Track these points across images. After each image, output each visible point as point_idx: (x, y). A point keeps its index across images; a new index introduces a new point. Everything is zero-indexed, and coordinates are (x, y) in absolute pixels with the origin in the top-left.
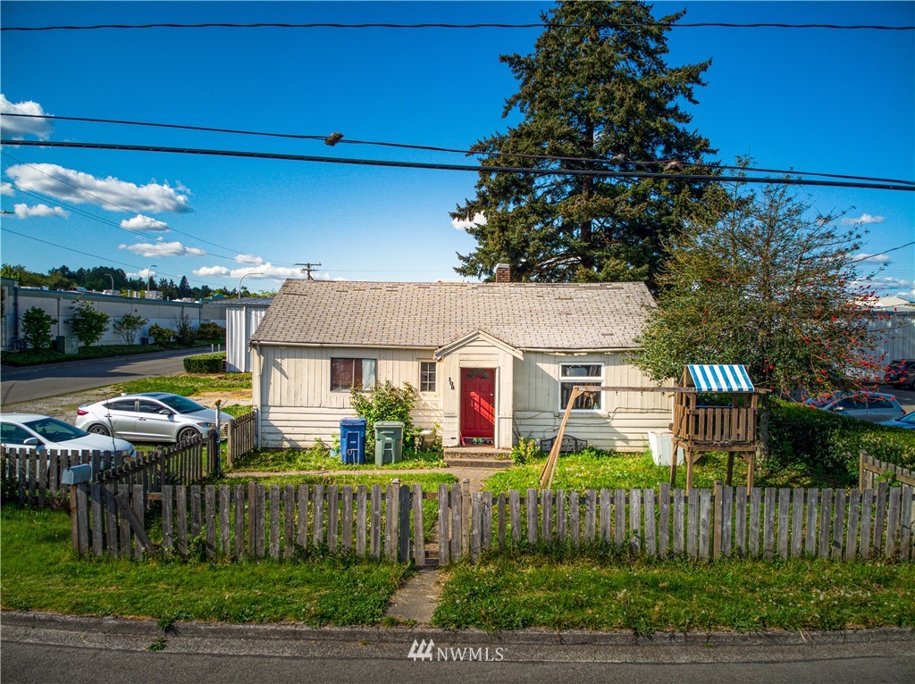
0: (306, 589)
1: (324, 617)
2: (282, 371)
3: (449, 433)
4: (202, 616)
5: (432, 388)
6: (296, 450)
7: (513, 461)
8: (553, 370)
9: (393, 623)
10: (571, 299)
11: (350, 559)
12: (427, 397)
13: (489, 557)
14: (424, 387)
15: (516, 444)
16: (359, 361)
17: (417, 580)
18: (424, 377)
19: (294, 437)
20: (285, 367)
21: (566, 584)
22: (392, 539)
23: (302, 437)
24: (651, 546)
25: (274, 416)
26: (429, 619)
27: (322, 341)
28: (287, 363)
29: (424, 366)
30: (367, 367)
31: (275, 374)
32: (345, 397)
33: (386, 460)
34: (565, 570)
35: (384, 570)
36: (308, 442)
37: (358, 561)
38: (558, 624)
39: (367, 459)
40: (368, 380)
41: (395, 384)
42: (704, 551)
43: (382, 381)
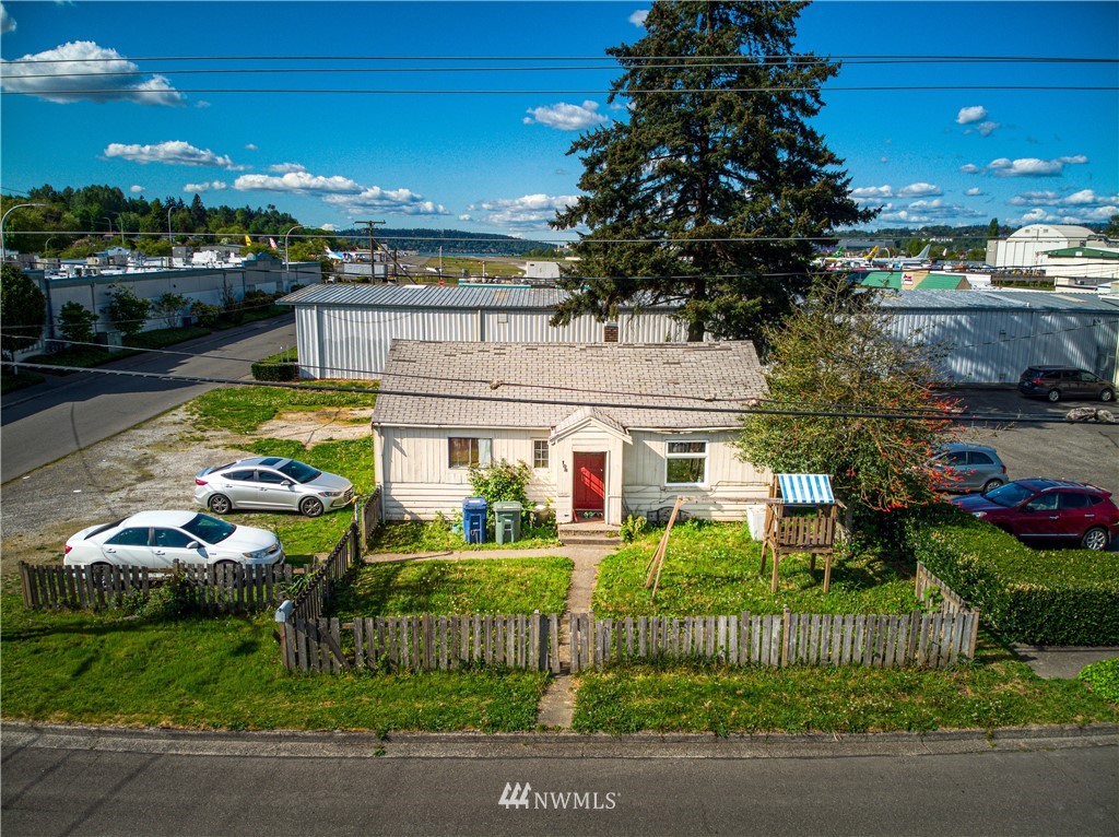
0: (475, 699)
1: (494, 725)
2: (402, 451)
3: (563, 510)
4: (406, 726)
5: (545, 464)
6: (419, 523)
7: (622, 538)
8: (660, 448)
9: (544, 729)
10: (678, 363)
11: (503, 671)
12: (540, 473)
13: (609, 667)
14: (537, 464)
15: (624, 519)
16: (475, 441)
17: (554, 687)
18: (537, 455)
19: (414, 511)
20: (405, 448)
21: (667, 692)
22: (534, 654)
23: (423, 510)
24: (733, 657)
25: (397, 491)
26: (568, 724)
27: (439, 422)
28: (405, 442)
29: (537, 445)
30: (483, 445)
31: (395, 452)
32: (463, 473)
33: (506, 539)
34: (667, 677)
35: (530, 678)
36: (427, 514)
37: (508, 671)
38: (661, 728)
39: (489, 537)
40: (484, 457)
41: (510, 462)
42: (774, 660)
43: (498, 458)
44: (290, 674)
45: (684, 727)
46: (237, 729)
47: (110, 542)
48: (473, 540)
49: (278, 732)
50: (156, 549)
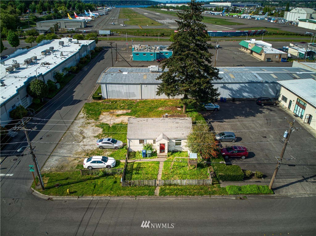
0: (146, 191)
1: (149, 195)
3: (158, 152)
4: (138, 195)
5: (155, 143)
7: (167, 156)
8: (174, 141)
9: (155, 195)
10: (178, 123)
11: (150, 186)
12: (154, 145)
13: (163, 186)
14: (154, 143)
15: (168, 153)
16: (144, 140)
17: (156, 188)
18: (154, 142)
19: (134, 150)
21: (171, 190)
22: (154, 184)
24: (180, 184)
25: (131, 147)
26: (158, 195)
27: (138, 138)
28: (132, 140)
29: (154, 140)
30: (145, 141)
31: (131, 142)
32: (142, 144)
33: (149, 157)
34: (171, 187)
35: (153, 187)
37: (151, 186)
38: (169, 195)
39: (146, 156)
40: (145, 142)
41: (149, 143)
42: (185, 185)
43: (147, 142)
44: (123, 187)
45: (172, 195)
46: (118, 196)
47: (91, 163)
48: (144, 157)
49: (123, 196)
50: (98, 164)
